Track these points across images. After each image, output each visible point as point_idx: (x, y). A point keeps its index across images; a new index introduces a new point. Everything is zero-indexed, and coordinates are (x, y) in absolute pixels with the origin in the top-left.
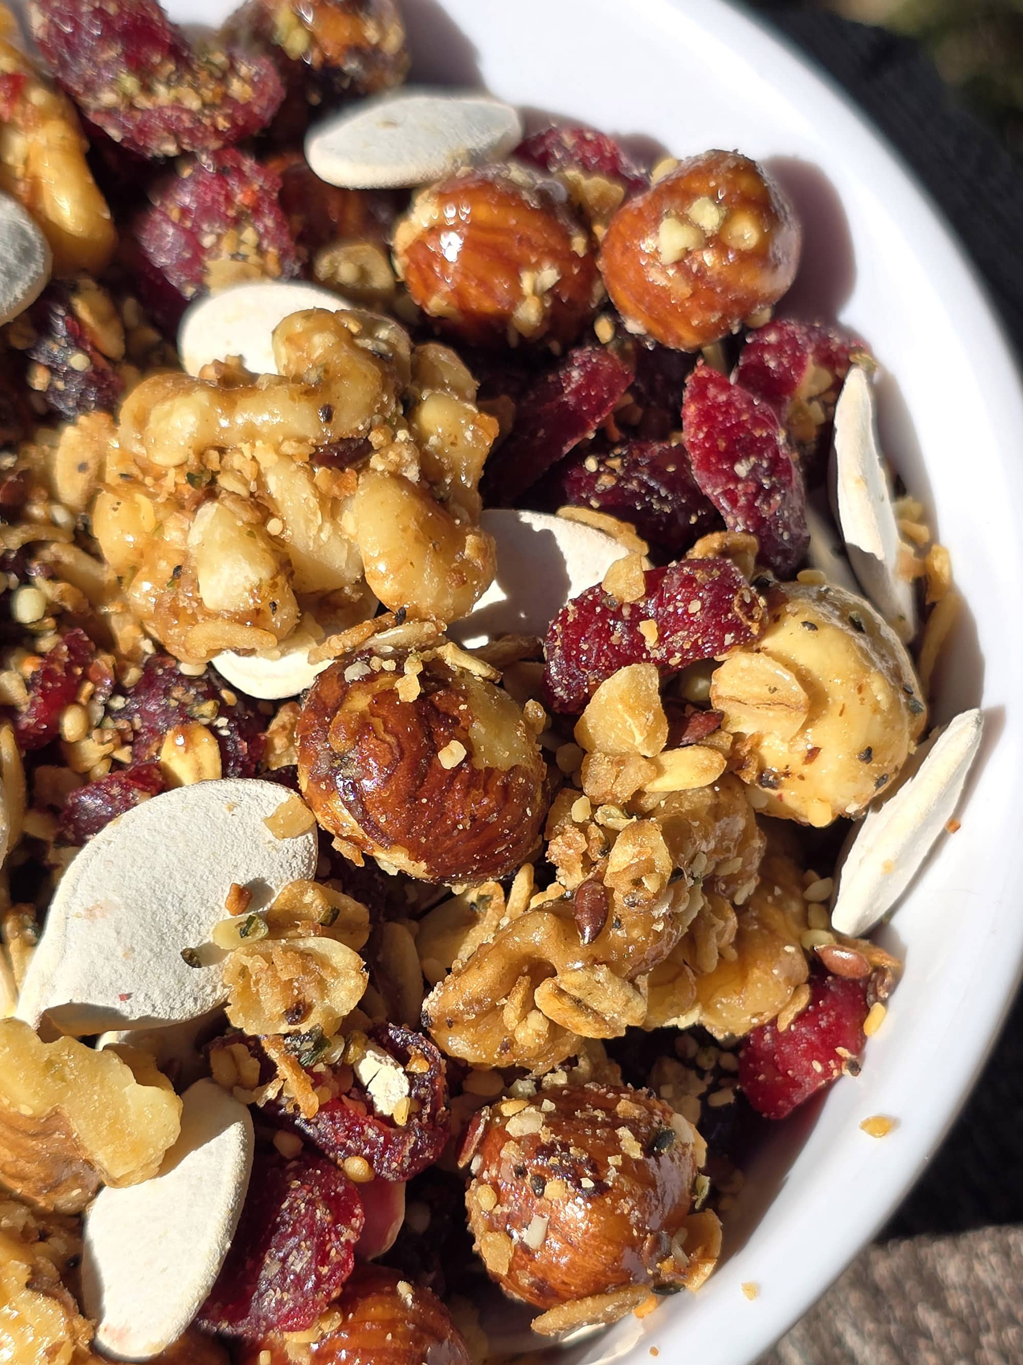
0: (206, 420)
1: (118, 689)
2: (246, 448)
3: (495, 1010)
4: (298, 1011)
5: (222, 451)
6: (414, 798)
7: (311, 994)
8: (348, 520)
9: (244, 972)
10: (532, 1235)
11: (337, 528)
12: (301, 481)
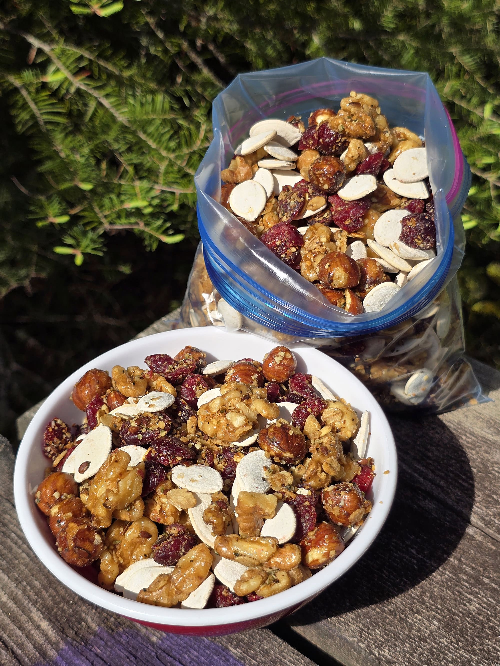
0: (221, 400)
1: (220, 455)
2: (230, 402)
3: (316, 474)
4: (283, 485)
5: (225, 405)
6: (287, 441)
7: (284, 481)
8: (253, 407)
9: (272, 479)
10: (342, 504)
11: (251, 410)
12: (242, 403)
